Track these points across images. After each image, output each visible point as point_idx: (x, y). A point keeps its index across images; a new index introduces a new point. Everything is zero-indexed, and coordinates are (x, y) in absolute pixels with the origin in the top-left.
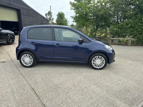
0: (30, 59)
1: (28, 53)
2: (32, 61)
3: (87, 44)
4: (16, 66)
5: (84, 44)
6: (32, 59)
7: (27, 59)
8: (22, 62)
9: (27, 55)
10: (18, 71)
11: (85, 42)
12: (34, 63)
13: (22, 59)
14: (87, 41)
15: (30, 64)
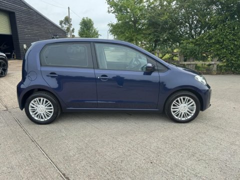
0: (46, 107)
1: (44, 95)
2: (51, 112)
3: (161, 74)
4: (17, 121)
5: (155, 74)
6: (52, 107)
7: (41, 108)
8: (31, 113)
9: (42, 99)
10: (24, 134)
11: (158, 71)
12: (55, 115)
13: (30, 108)
14: (161, 67)
15: (48, 116)
